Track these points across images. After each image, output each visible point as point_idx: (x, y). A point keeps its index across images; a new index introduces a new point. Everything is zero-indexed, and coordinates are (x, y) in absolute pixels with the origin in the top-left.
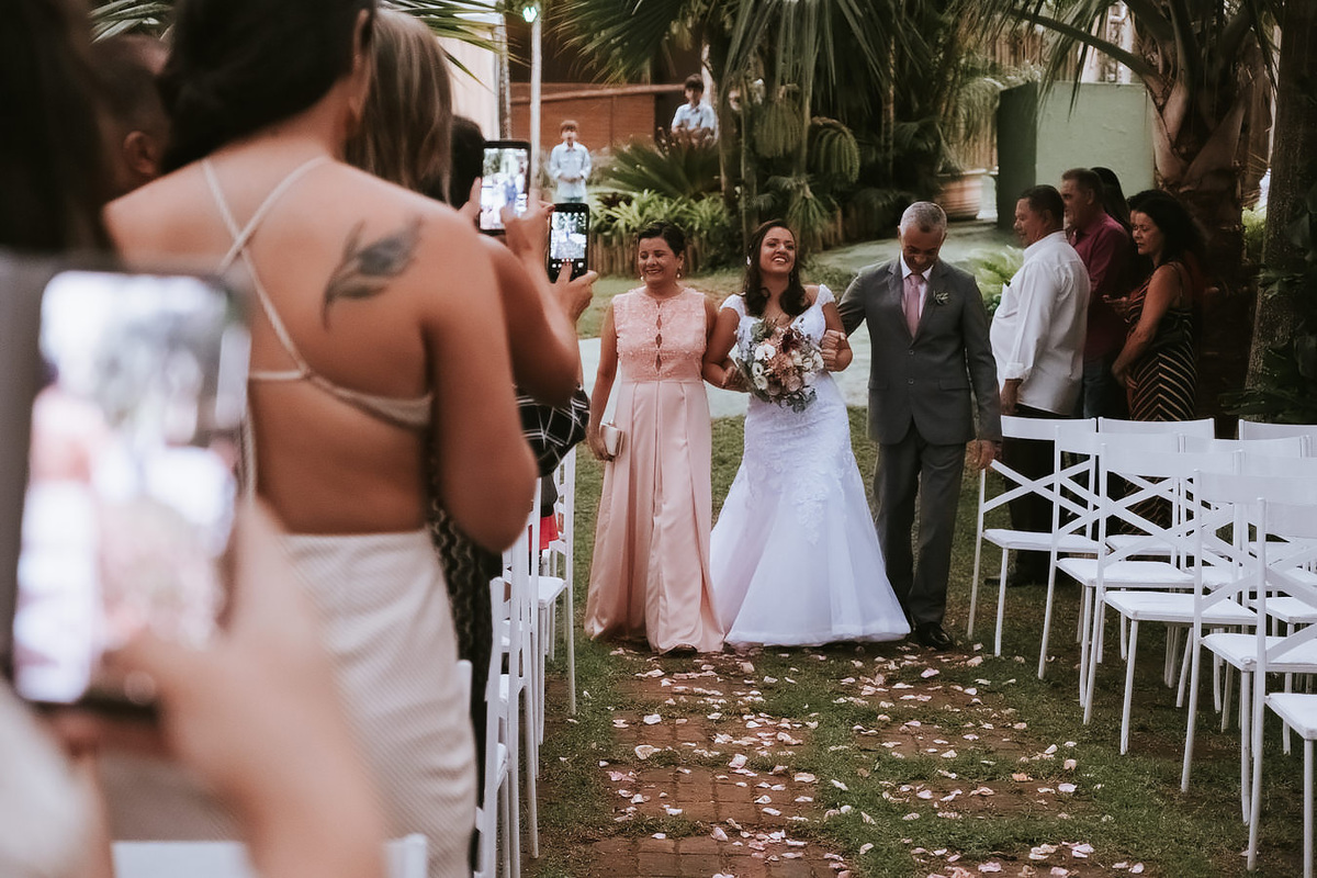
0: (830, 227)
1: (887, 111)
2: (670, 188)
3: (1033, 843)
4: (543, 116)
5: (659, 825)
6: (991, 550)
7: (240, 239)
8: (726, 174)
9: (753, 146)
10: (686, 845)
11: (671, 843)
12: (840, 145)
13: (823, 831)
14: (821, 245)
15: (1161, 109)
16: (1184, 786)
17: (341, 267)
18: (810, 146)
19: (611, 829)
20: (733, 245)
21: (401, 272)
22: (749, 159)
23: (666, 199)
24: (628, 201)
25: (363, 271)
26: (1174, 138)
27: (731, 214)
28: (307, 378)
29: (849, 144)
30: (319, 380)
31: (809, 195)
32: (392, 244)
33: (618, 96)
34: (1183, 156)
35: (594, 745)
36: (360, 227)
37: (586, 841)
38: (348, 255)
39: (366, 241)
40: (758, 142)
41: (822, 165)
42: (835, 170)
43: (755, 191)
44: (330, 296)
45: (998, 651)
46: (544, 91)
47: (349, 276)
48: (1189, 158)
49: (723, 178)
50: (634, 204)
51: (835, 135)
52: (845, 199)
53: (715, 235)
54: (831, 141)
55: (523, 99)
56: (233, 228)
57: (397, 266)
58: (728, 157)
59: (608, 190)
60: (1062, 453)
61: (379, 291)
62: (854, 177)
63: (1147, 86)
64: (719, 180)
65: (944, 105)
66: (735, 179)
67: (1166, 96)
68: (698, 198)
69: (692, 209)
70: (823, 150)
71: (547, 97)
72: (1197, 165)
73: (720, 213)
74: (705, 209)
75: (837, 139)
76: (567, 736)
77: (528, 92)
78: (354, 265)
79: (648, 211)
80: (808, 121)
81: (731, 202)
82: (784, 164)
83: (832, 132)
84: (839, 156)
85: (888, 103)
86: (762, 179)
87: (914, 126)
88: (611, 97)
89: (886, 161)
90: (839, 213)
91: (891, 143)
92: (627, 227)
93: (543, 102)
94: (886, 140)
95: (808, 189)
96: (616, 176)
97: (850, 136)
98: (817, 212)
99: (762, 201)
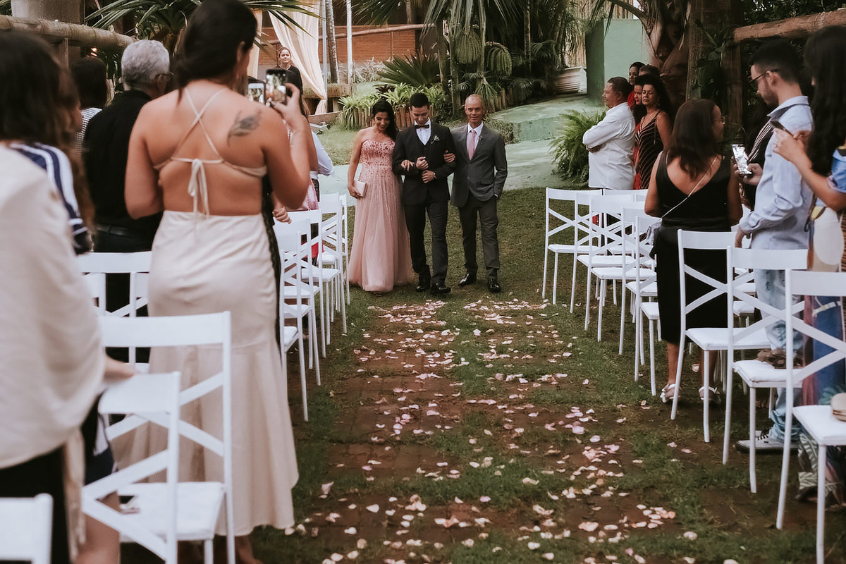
0: (498, 100)
1: (527, 37)
2: (415, 82)
3: (543, 375)
4: (354, 43)
5: (377, 373)
6: (551, 254)
7: (198, 116)
8: (443, 73)
9: (456, 59)
10: (387, 380)
11: (381, 379)
12: (501, 57)
13: (450, 373)
14: (494, 109)
15: (649, 35)
16: (620, 352)
17: (233, 126)
18: (486, 57)
19: (354, 374)
20: (447, 110)
21: (255, 128)
22: (454, 65)
23: (412, 88)
24: (393, 90)
25: (241, 127)
26: (656, 49)
27: (446, 94)
28: (223, 162)
29: (505, 54)
30: (226, 162)
31: (486, 83)
32: (251, 119)
33: (394, 31)
34: (661, 58)
35: (352, 343)
36: (240, 113)
37: (343, 379)
38: (236, 122)
39: (242, 117)
40: (458, 56)
41: (492, 67)
42: (499, 69)
43: (458, 82)
44: (229, 136)
45: (554, 302)
46: (354, 30)
47: (237, 129)
48: (663, 59)
49: (441, 75)
50: (396, 90)
51: (498, 51)
52: (505, 84)
53: (438, 105)
54: (496, 54)
55: (343, 35)
56: (196, 112)
57: (253, 127)
58: (443, 64)
59: (382, 84)
60: (579, 205)
61: (247, 134)
62: (509, 73)
63: (643, 23)
64: (439, 77)
65: (558, 33)
66: (447, 76)
67: (652, 28)
68: (429, 86)
69: (426, 92)
70: (492, 59)
71: (355, 33)
72: (668, 63)
73: (441, 94)
74: (433, 92)
75: (499, 53)
76: (341, 341)
77: (345, 30)
78: (238, 125)
79: (403, 94)
80: (484, 44)
81: (446, 88)
82: (472, 67)
83: (497, 49)
84: (501, 61)
85: (527, 33)
86: (461, 75)
87: (540, 45)
88: (390, 32)
89: (528, 63)
90: (503, 92)
91: (530, 54)
92: (392, 102)
93: (353, 36)
94: (527, 53)
95: (485, 80)
96: (385, 76)
97: (506, 51)
98: (490, 92)
99: (462, 86)
